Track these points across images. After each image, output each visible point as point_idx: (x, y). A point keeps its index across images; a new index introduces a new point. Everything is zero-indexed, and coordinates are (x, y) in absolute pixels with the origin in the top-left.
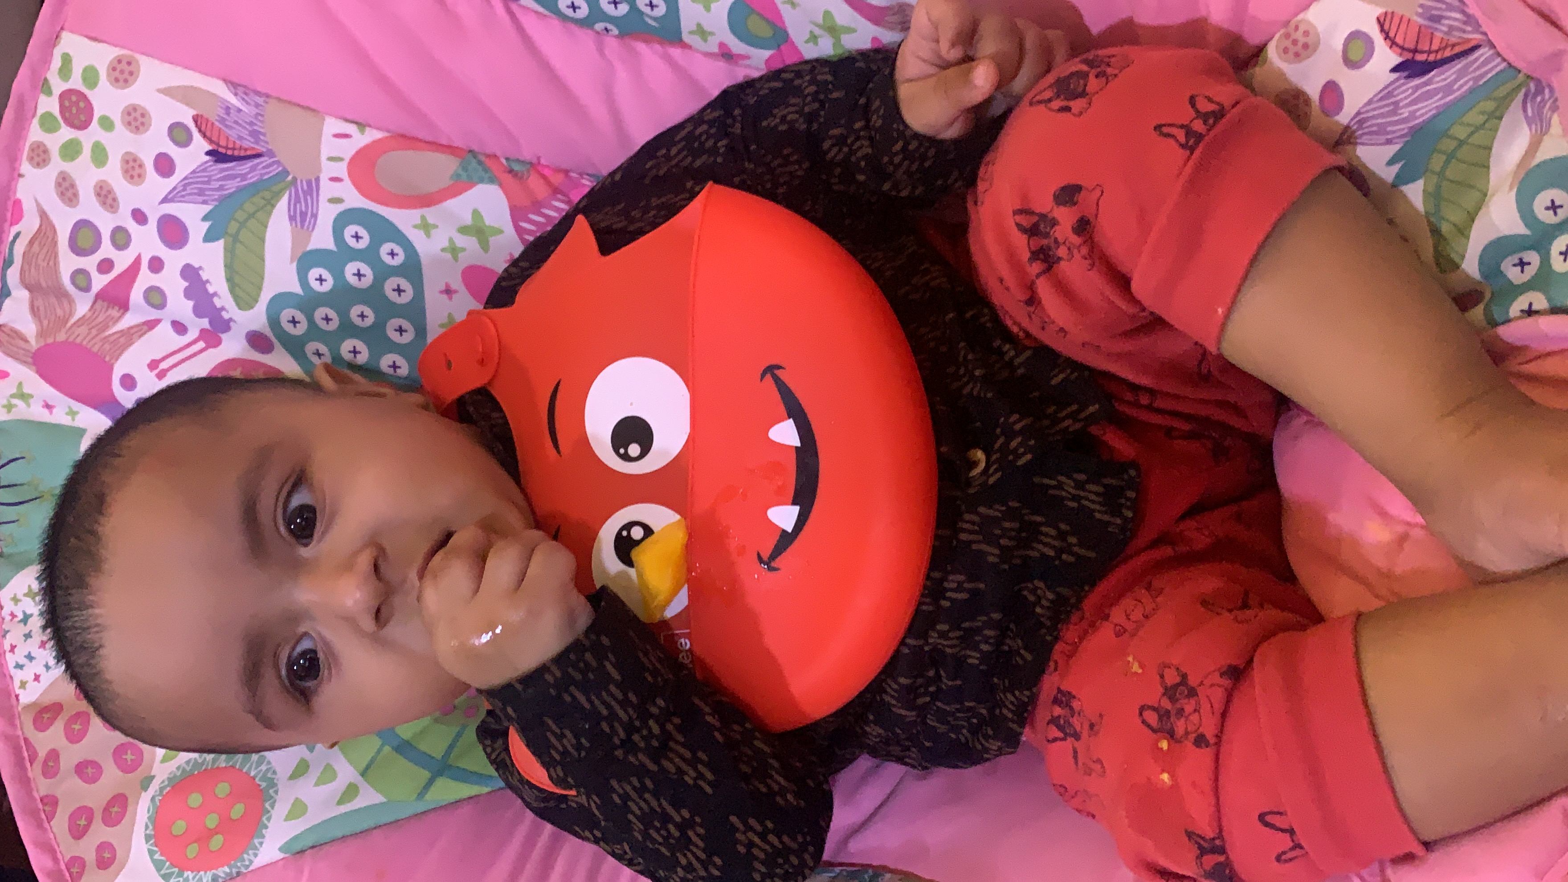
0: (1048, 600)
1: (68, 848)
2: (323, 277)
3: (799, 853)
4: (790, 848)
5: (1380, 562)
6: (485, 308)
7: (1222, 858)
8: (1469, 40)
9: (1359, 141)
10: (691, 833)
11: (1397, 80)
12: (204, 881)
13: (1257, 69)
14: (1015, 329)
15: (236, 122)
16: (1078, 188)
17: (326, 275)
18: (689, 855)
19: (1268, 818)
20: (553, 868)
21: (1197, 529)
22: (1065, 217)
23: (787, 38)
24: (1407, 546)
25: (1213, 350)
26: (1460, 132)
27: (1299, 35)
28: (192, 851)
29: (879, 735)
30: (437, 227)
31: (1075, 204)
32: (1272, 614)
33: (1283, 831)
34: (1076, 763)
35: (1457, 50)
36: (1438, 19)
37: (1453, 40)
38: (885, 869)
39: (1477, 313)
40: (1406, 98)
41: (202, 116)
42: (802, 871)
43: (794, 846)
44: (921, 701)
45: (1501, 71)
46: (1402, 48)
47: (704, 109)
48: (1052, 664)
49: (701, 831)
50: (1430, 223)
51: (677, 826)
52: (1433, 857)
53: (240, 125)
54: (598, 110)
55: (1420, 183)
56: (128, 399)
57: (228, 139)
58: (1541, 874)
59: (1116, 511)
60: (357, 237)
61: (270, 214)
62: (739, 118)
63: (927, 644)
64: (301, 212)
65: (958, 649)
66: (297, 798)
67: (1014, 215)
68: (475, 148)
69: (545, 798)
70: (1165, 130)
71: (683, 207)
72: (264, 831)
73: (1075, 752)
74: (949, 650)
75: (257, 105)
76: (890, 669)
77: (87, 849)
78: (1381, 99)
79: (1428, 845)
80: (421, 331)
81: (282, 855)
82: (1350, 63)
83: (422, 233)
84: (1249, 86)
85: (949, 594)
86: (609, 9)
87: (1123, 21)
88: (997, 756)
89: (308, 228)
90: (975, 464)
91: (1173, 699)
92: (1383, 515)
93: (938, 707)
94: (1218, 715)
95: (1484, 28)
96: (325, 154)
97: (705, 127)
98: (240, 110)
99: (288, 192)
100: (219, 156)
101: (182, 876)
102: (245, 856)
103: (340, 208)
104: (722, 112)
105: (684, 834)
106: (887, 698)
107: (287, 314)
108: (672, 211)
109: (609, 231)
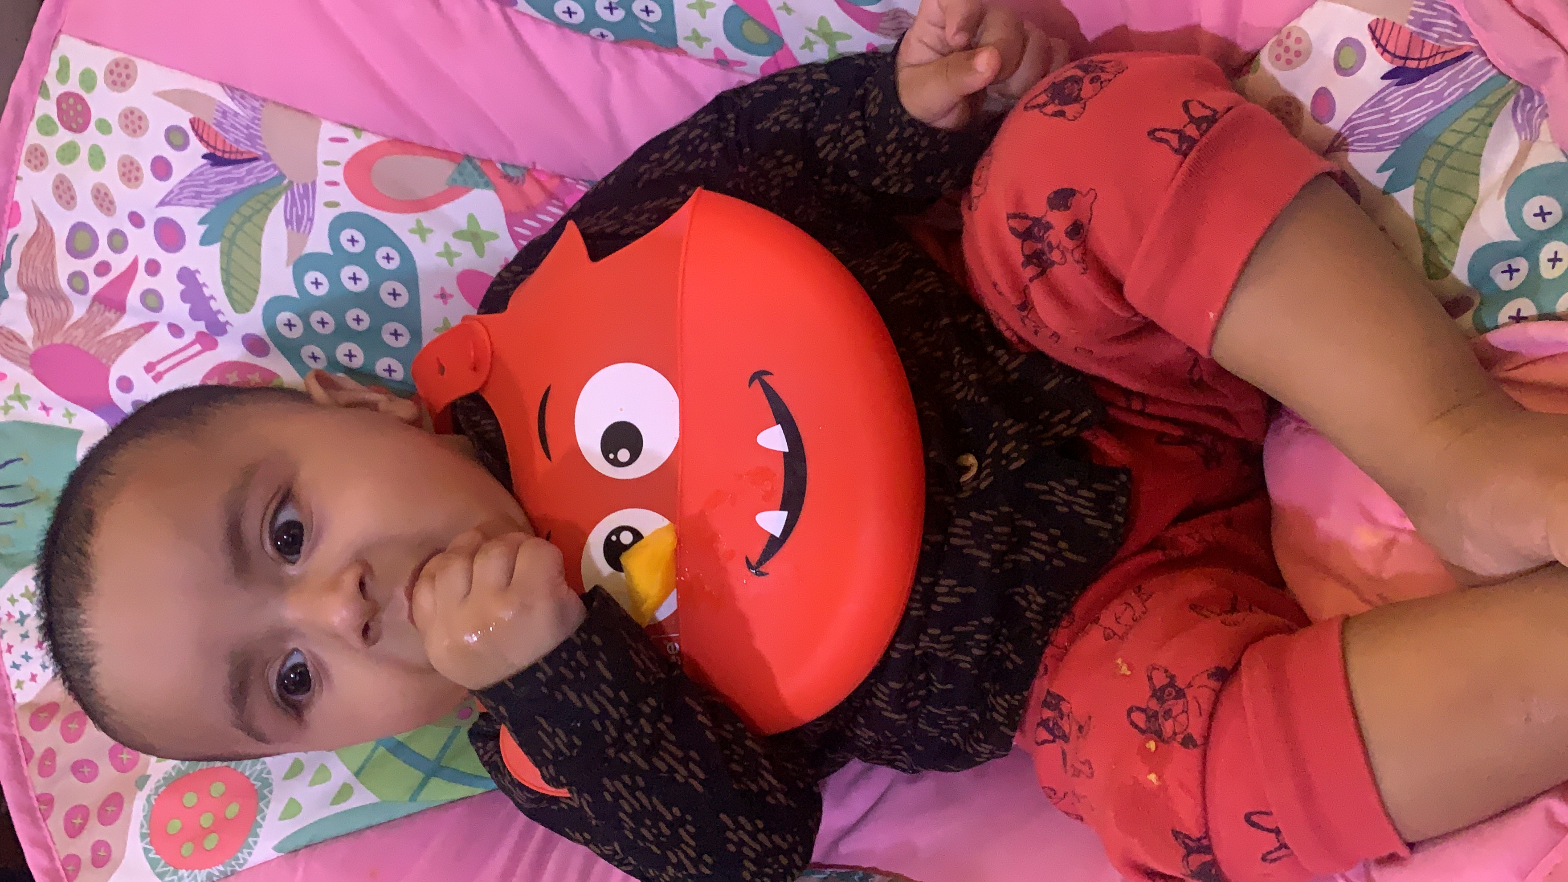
0: (1038, 605)
1: (63, 846)
2: (319, 281)
3: (787, 853)
4: (780, 848)
5: (1369, 566)
6: (478, 313)
7: (1208, 858)
8: (1461, 47)
9: (1350, 148)
10: (681, 831)
11: (1388, 87)
12: (199, 879)
13: (1250, 76)
14: (1007, 334)
15: (232, 126)
16: (1072, 193)
17: (322, 278)
18: (680, 854)
19: (1254, 818)
20: (546, 868)
21: (1188, 535)
22: (1059, 221)
23: (782, 44)
24: (1395, 551)
25: (1203, 352)
26: (1450, 139)
27: (1291, 42)
28: (187, 849)
29: (870, 738)
30: (431, 231)
31: (1069, 208)
32: (1259, 619)
33: (1270, 831)
34: (1065, 764)
35: (1448, 57)
36: (1428, 26)
37: (1444, 47)
38: (875, 870)
39: (1467, 319)
40: (1398, 104)
41: (199, 120)
42: (790, 871)
43: (785, 846)
44: (911, 704)
45: (1491, 78)
46: (1394, 56)
47: (698, 113)
48: (1041, 669)
49: (692, 830)
50: (1420, 229)
51: (669, 825)
52: (1418, 857)
53: (236, 129)
54: (592, 114)
55: (1410, 191)
56: (125, 403)
57: (224, 142)
58: (1523, 875)
59: (1105, 515)
60: (353, 241)
61: (266, 217)
62: (733, 122)
63: (917, 647)
64: (297, 215)
65: (949, 653)
66: (291, 799)
67: (1008, 218)
68: (471, 154)
69: (536, 798)
70: (1159, 134)
71: (675, 211)
72: (258, 830)
73: (1064, 753)
74: (940, 654)
75: (254, 109)
76: (879, 673)
77: (82, 847)
78: (1372, 107)
79: (1411, 846)
80: (416, 333)
81: (274, 855)
82: (1342, 70)
83: (417, 237)
84: (1242, 92)
85: (940, 599)
86: (605, 15)
87: (1116, 28)
88: (988, 759)
89: (304, 231)
90: (967, 469)
91: (1161, 700)
92: (1373, 521)
93: (929, 710)
94: (1205, 717)
95: (1475, 36)
96: (320, 159)
97: (698, 131)
98: (236, 114)
99: (283, 197)
100: (214, 159)
101: (177, 874)
102: (240, 855)
103: (336, 212)
104: (716, 116)
105: (675, 832)
106: (878, 703)
107: (283, 317)
108: (664, 214)
109: (602, 235)
